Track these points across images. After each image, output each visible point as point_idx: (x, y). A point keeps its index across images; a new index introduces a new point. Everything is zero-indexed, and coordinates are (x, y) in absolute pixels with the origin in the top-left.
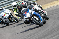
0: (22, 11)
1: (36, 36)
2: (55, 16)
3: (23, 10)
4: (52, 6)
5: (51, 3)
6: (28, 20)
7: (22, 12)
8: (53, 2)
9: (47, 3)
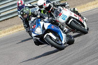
0: (30, 22)
1: (69, 57)
3: (32, 20)
6: (38, 39)
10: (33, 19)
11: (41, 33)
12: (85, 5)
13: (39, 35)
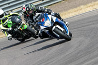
2: (81, 30)
4: (77, 13)
5: (76, 9)
7: (35, 19)
8: (78, 8)
9: (69, 9)
10: (37, 14)
11: (50, 26)
12: (66, 12)
13: (48, 27)
